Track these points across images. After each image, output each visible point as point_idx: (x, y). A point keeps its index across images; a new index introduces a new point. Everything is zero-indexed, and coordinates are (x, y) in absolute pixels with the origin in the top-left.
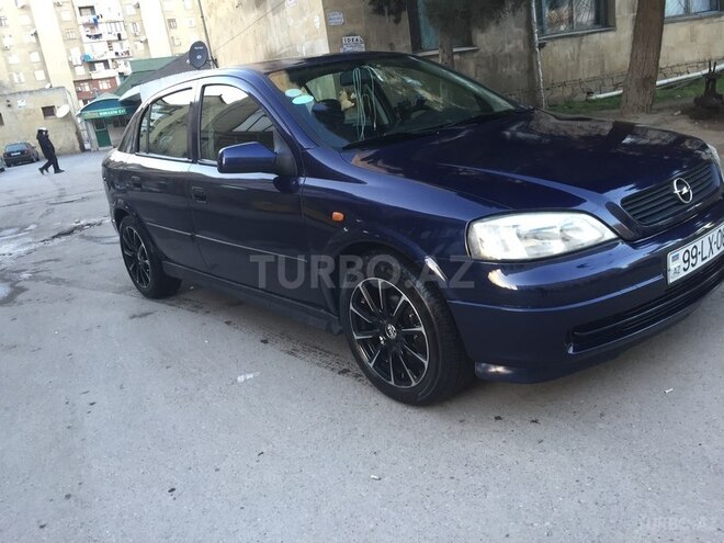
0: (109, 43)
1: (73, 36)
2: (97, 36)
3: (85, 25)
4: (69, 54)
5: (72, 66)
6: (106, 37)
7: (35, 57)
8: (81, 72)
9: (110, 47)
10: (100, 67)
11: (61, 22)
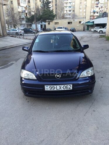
0: (99, 8)
1: (93, 6)
2: (97, 7)
3: (96, 4)
4: (91, 10)
5: (91, 13)
6: (99, 7)
7: (85, 10)
8: (92, 14)
9: (99, 9)
10: (96, 13)
11: (91, 3)
